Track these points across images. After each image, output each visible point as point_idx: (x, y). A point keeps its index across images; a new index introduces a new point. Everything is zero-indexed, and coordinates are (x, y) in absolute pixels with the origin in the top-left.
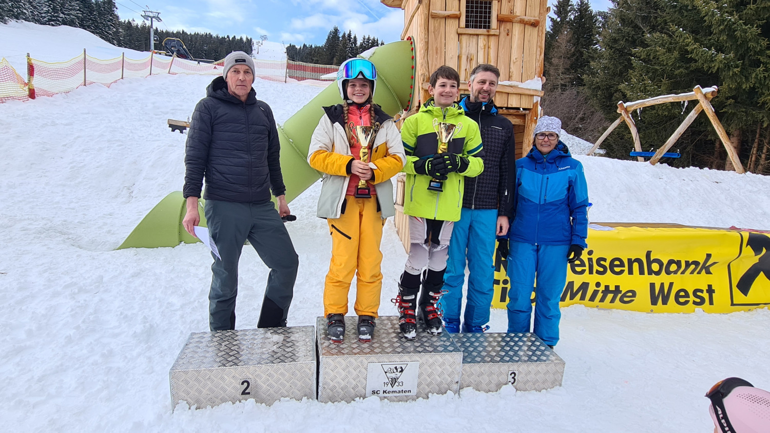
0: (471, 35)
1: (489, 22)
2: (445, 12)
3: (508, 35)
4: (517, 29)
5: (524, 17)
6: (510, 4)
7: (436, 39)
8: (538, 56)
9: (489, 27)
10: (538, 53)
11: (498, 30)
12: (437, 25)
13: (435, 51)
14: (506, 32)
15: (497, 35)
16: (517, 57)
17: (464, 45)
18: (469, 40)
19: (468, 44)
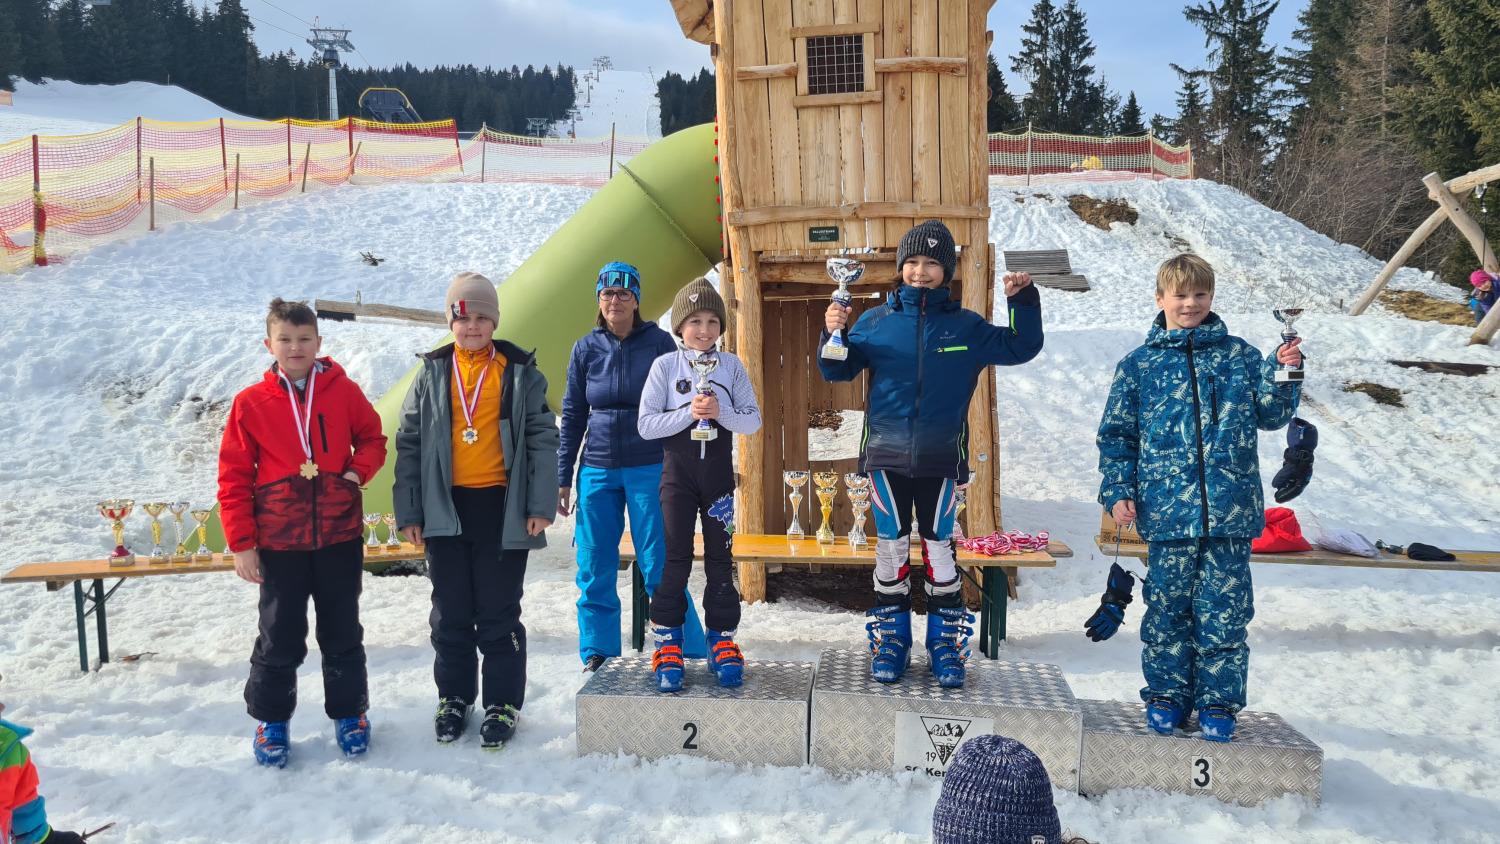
0: (821, 107)
1: (861, 77)
2: (763, 68)
3: (902, 98)
4: (922, 85)
5: (934, 59)
6: (902, 36)
7: (751, 123)
8: (973, 136)
9: (861, 88)
10: (973, 129)
11: (880, 92)
12: (750, 94)
13: (750, 148)
14: (900, 92)
15: (878, 103)
16: (924, 142)
17: (811, 128)
18: (821, 117)
19: (818, 125)
